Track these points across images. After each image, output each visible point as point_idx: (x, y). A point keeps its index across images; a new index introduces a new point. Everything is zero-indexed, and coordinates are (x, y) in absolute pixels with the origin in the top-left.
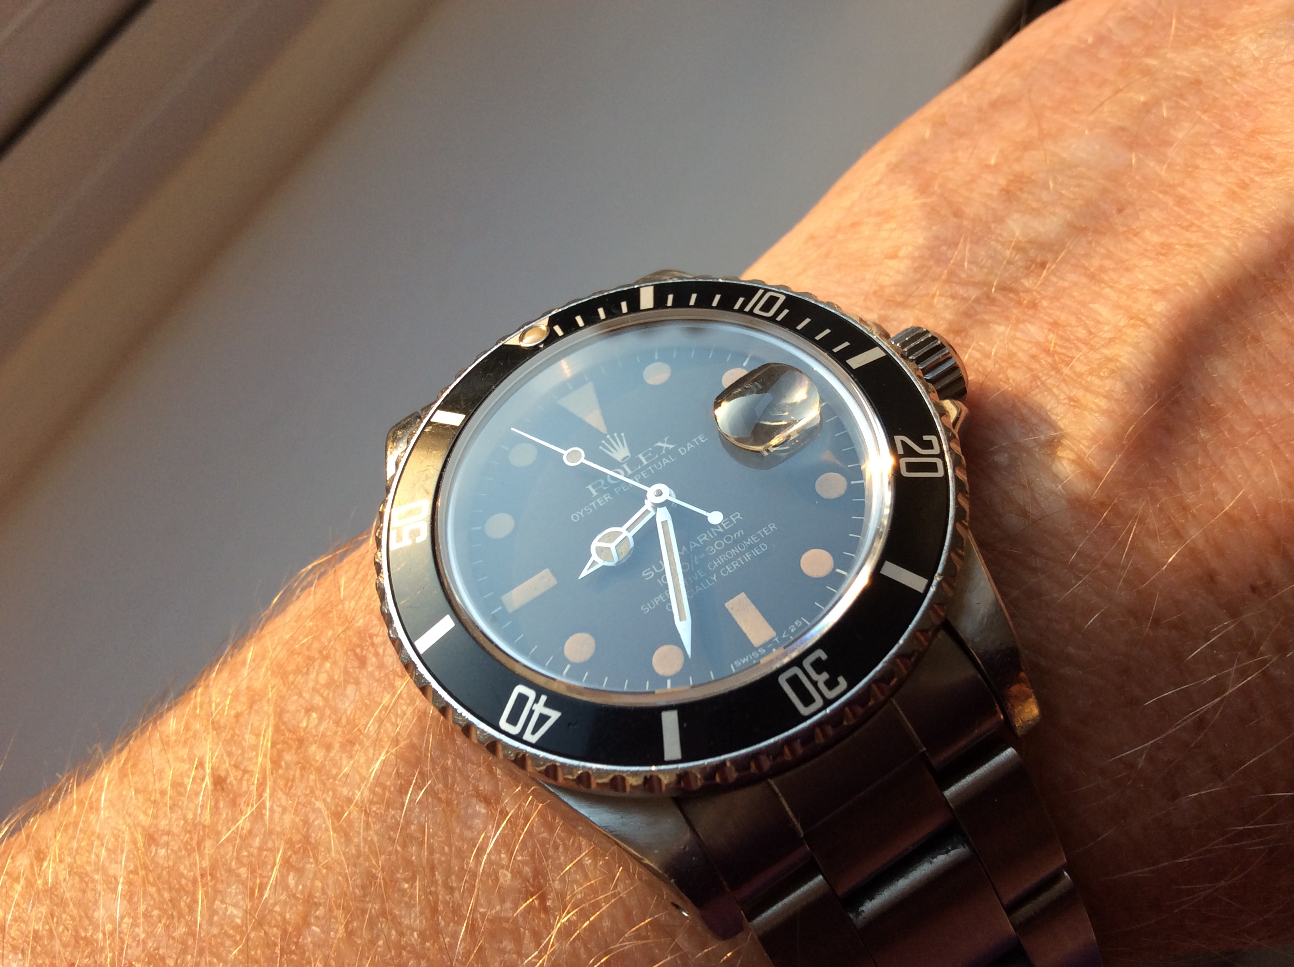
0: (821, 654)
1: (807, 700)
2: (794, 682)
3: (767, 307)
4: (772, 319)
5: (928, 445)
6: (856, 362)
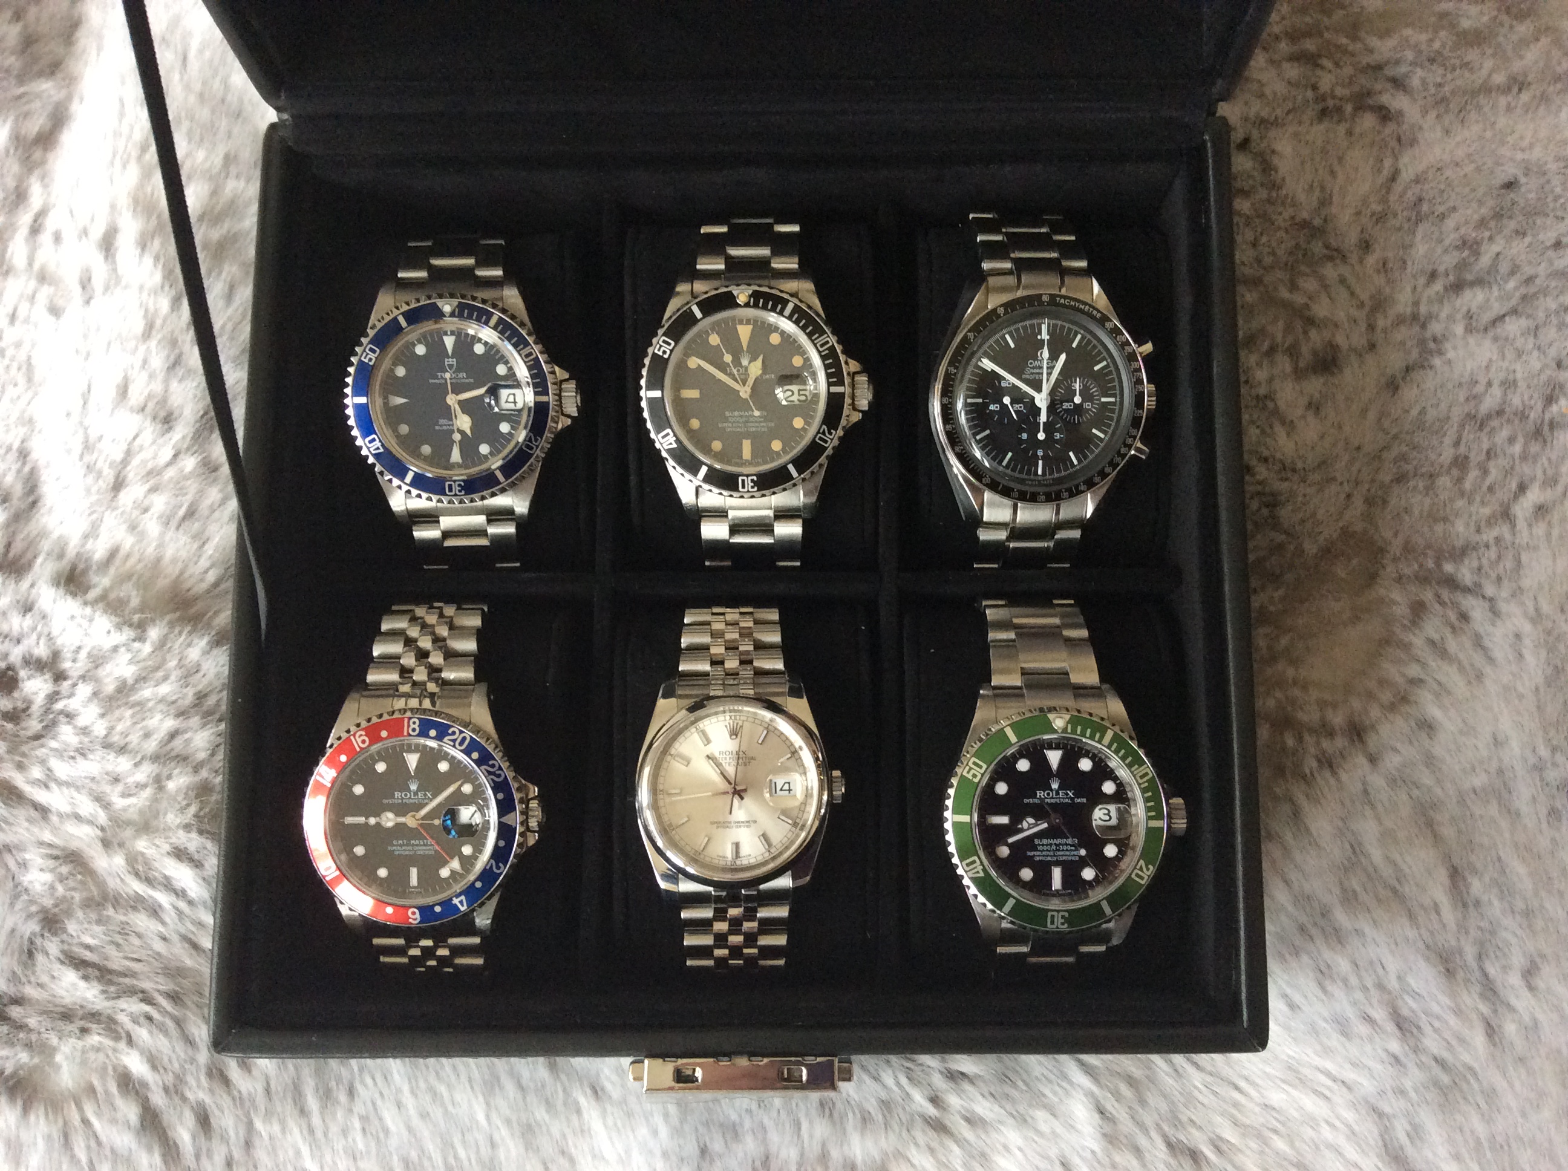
0: (755, 478)
1: (743, 487)
2: (743, 481)
3: (822, 346)
4: (819, 352)
5: (830, 434)
6: (833, 389)
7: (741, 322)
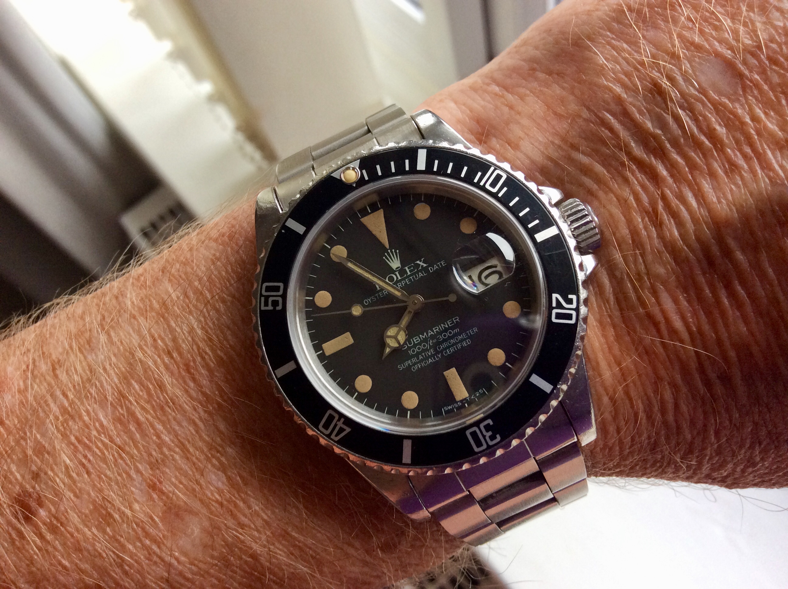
1: (479, 444)
2: (474, 434)
3: (493, 185)
4: (496, 195)
5: (570, 302)
6: (541, 237)
7: (364, 212)
